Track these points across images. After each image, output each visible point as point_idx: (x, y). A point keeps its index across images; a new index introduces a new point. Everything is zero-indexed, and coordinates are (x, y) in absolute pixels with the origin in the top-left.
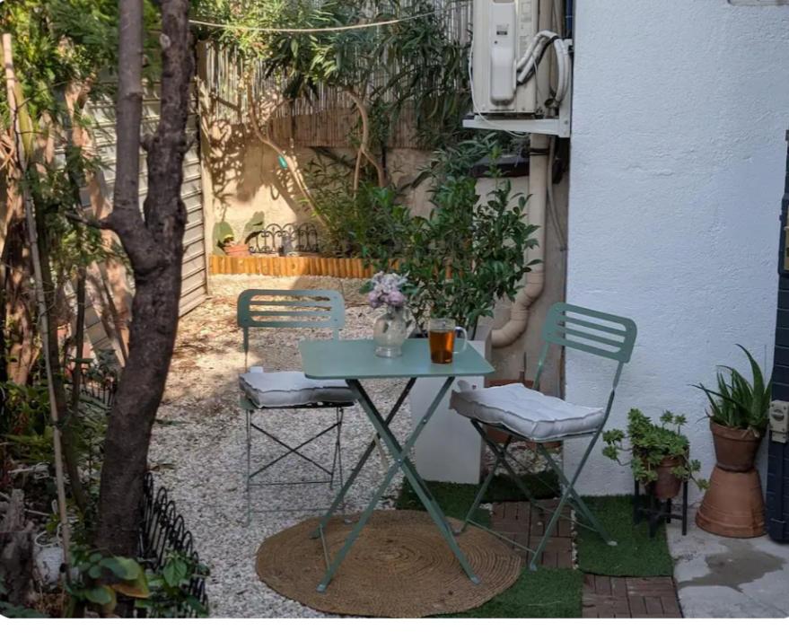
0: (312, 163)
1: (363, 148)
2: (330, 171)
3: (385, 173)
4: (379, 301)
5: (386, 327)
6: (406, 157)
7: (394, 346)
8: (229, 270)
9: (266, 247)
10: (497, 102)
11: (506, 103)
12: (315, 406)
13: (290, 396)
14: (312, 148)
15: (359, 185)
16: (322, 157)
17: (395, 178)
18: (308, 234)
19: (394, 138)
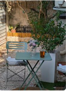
0: (30, 12)
1: (41, 10)
2: (34, 14)
3: (46, 15)
4: (31, 45)
5: (32, 50)
6: (51, 11)
7: (34, 54)
8: (11, 35)
9: (20, 31)
10: (59, 5)
11: (61, 5)
12: (20, 65)
13: (15, 63)
14: (30, 9)
15: (40, 17)
16: (32, 11)
17: (49, 16)
18: (29, 28)
19: (49, 7)
